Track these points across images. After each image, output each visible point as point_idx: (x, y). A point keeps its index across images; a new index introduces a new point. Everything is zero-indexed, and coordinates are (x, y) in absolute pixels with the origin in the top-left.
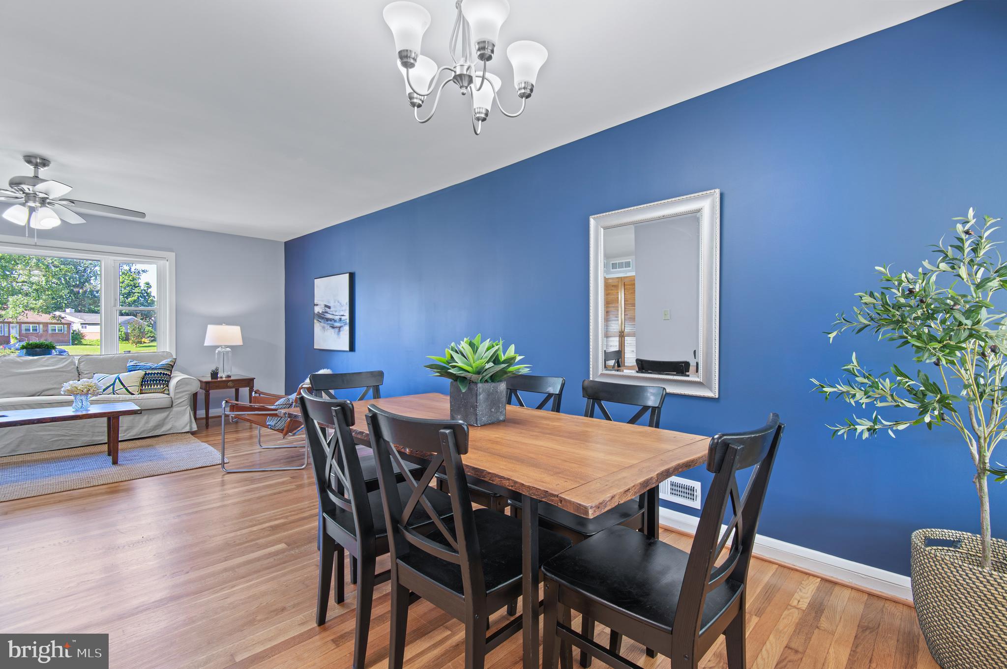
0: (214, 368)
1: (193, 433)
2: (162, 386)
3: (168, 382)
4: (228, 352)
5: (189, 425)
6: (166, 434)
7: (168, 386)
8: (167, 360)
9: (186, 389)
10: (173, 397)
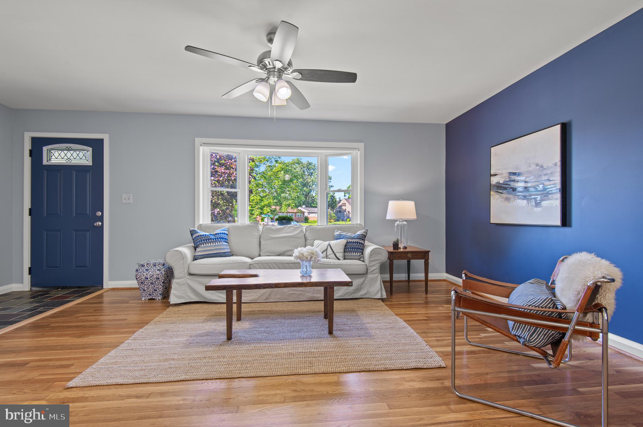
0: (395, 240)
1: (383, 300)
2: (359, 254)
3: (363, 250)
4: (404, 225)
5: (380, 292)
6: (363, 298)
7: (362, 254)
8: (361, 231)
9: (376, 258)
10: (368, 264)
